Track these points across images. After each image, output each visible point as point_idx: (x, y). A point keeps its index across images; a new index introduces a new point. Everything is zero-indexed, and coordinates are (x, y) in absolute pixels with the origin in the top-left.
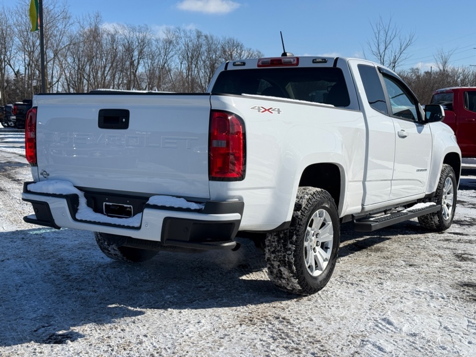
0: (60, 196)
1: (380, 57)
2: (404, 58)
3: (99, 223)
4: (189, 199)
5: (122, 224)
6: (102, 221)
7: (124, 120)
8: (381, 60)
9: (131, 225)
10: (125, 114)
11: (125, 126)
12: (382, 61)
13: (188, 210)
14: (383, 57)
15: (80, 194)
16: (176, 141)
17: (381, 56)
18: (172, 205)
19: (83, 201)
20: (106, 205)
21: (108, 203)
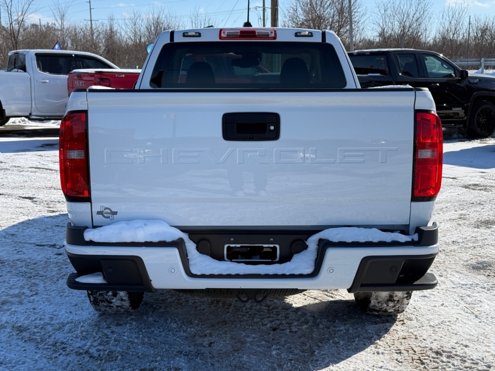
0: (162, 244)
1: (6, 8)
2: (34, 10)
3: (237, 276)
4: (385, 229)
5: (280, 273)
6: (241, 273)
7: (272, 128)
8: (8, 12)
9: (297, 272)
10: (274, 118)
11: (275, 136)
12: (10, 12)
13: (395, 244)
14: (10, 7)
15: (185, 236)
16: (362, 154)
17: (8, 7)
18: (370, 240)
19: (191, 246)
20: (229, 248)
21: (232, 245)
